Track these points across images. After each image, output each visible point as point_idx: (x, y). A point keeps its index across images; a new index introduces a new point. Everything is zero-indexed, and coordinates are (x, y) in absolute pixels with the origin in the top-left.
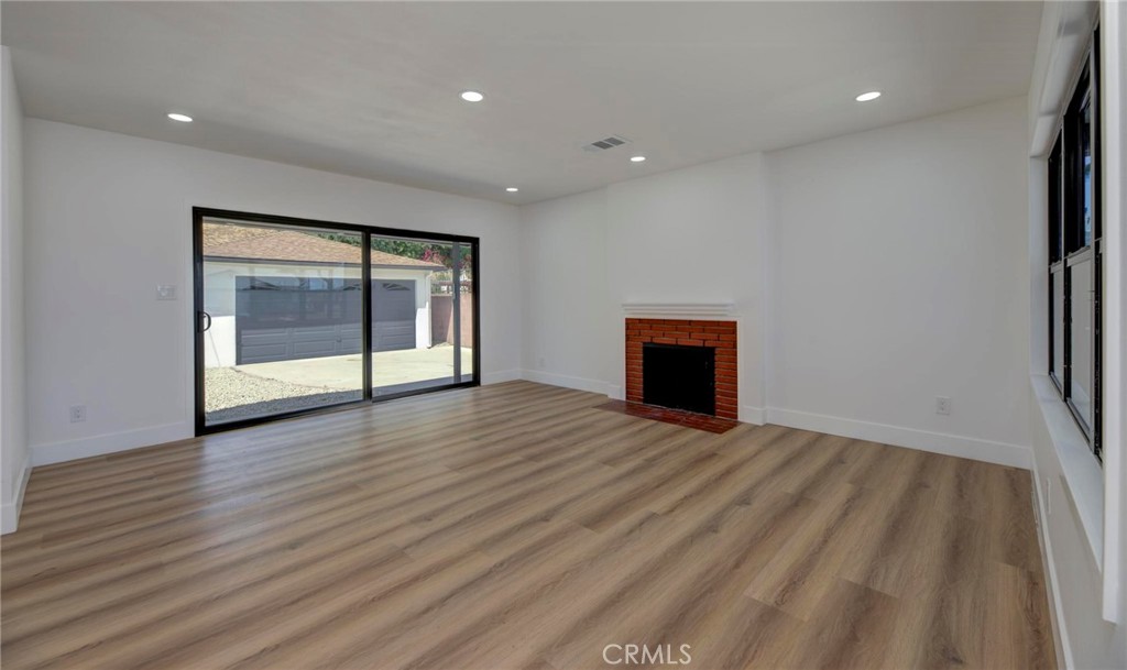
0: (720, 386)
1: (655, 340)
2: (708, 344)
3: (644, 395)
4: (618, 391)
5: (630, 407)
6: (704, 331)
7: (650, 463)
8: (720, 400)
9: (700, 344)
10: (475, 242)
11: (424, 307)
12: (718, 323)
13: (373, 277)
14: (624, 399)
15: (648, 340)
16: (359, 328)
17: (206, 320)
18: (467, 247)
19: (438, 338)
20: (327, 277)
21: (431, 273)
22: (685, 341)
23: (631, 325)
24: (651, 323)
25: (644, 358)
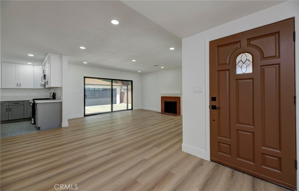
0: (178, 109)
1: (167, 100)
2: (176, 101)
3: (165, 111)
4: (159, 110)
5: (162, 113)
6: (175, 99)
7: (163, 120)
8: (178, 111)
9: (174, 101)
10: (132, 81)
11: (118, 94)
12: (177, 97)
13: (113, 88)
14: (161, 112)
15: (165, 100)
16: (110, 99)
17: (86, 96)
18: (130, 83)
19: (121, 101)
20: (98, 88)
21: (120, 87)
22: (172, 101)
23: (162, 97)
24: (166, 97)
25: (165, 104)
